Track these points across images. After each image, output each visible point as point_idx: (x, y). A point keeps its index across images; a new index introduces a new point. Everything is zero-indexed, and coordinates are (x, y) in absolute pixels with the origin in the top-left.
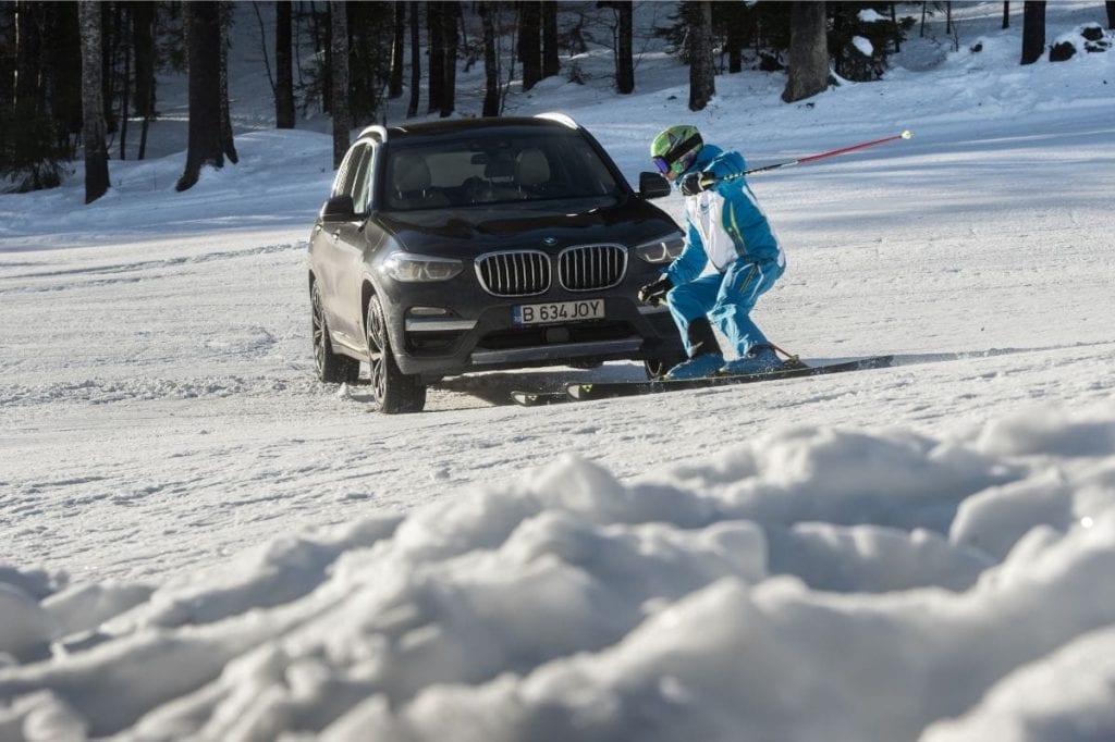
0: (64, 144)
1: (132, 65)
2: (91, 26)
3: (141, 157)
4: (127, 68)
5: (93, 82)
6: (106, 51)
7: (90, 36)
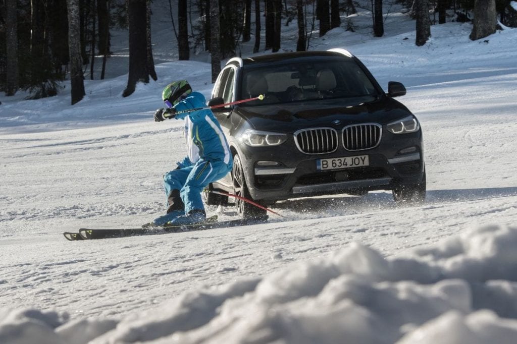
0: (59, 71)
1: (96, 25)
2: (73, 4)
3: (102, 78)
4: (94, 27)
5: (75, 36)
6: (82, 18)
7: (73, 9)
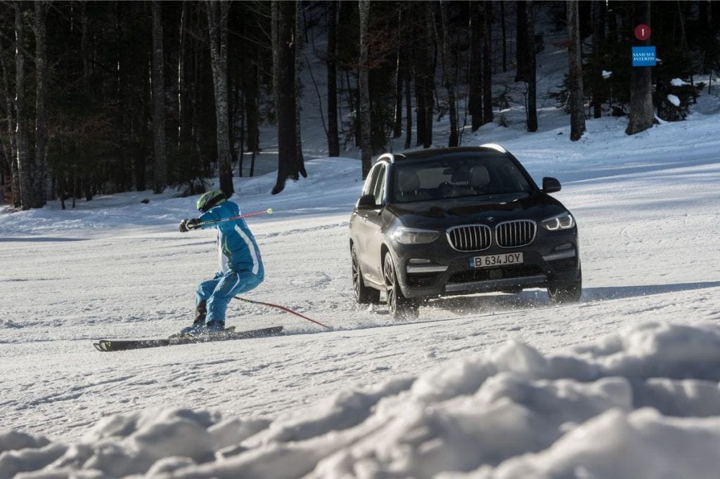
0: (207, 169)
1: (245, 122)
2: (222, 100)
3: (251, 175)
4: (243, 124)
5: (223, 132)
6: (231, 114)
7: (221, 106)
